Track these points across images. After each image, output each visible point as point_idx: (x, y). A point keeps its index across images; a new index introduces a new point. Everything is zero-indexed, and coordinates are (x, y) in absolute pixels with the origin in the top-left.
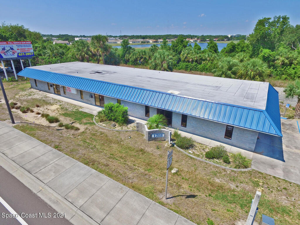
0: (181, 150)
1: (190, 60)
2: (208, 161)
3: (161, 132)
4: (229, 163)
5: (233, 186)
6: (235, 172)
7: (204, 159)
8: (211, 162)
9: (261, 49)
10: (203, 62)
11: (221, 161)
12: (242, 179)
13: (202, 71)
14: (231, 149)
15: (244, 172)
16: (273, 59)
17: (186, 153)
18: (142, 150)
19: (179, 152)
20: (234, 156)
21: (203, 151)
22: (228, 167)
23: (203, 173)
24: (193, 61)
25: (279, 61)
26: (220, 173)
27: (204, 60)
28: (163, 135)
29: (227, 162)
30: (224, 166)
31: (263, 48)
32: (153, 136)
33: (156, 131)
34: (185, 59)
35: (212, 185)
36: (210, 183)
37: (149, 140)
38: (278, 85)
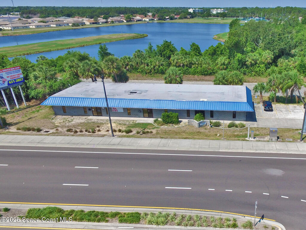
0: (217, 127)
1: (181, 65)
2: (229, 128)
3: (204, 122)
4: (238, 127)
5: (241, 133)
6: (241, 129)
7: (228, 128)
8: (231, 128)
9: (236, 53)
10: (193, 66)
11: (235, 127)
12: (244, 131)
13: (193, 74)
14: (237, 122)
15: (244, 129)
16: (245, 61)
17: (220, 128)
18: (199, 132)
19: (216, 128)
20: (239, 124)
21: (226, 126)
22: (238, 129)
23: (230, 133)
24: (183, 66)
25: (249, 62)
26: (236, 131)
27: (193, 64)
28: (206, 123)
29: (237, 127)
30: (236, 129)
31: (237, 53)
32: (201, 125)
33: (202, 122)
34: (176, 64)
35: (235, 135)
36: (233, 135)
37: (199, 127)
38: (251, 81)
